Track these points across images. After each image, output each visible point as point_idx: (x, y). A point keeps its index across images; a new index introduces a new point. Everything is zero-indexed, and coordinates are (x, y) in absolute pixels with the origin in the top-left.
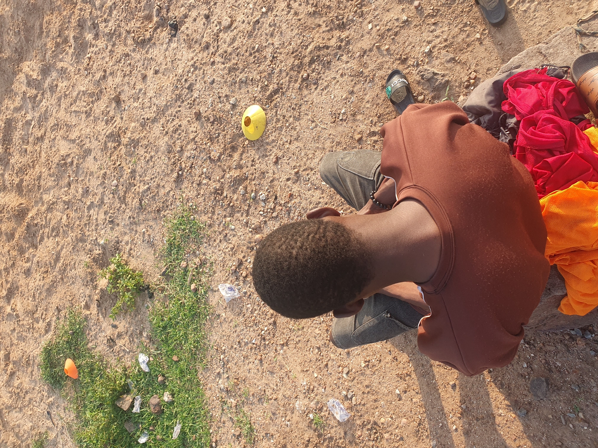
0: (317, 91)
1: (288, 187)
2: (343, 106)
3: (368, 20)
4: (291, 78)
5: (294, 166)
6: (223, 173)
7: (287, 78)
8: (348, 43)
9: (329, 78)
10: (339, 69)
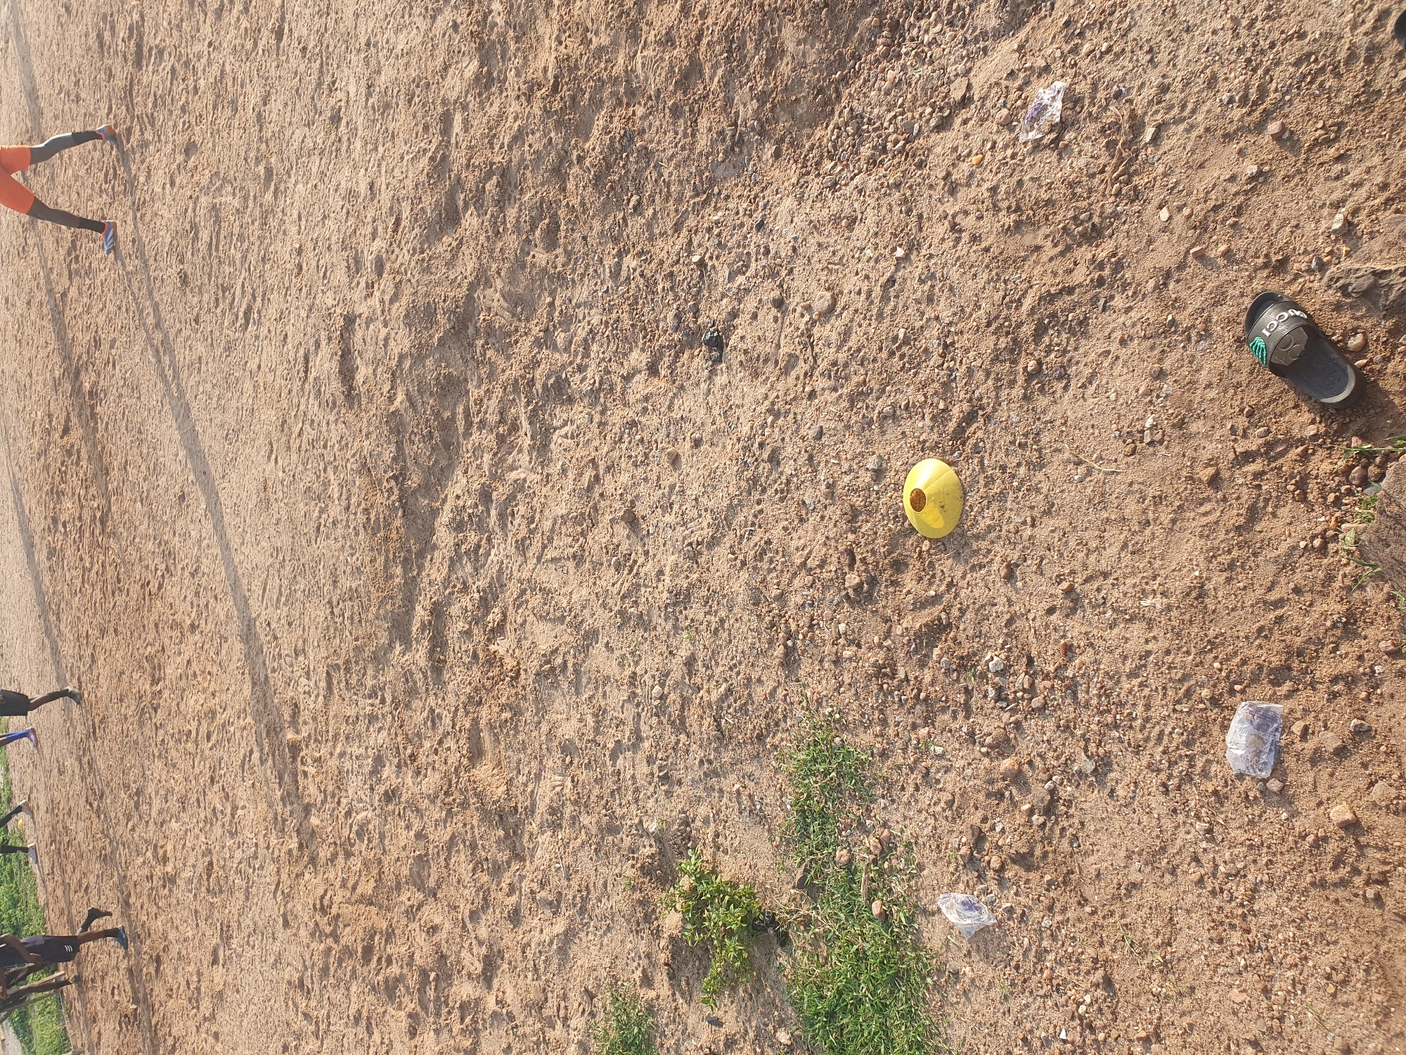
0: (1071, 392)
1: (1055, 629)
2: (1146, 411)
3: (1155, 203)
4: (997, 380)
5: (1058, 576)
6: (885, 627)
7: (990, 382)
8: (1119, 266)
9: (1092, 356)
10: (1113, 331)
